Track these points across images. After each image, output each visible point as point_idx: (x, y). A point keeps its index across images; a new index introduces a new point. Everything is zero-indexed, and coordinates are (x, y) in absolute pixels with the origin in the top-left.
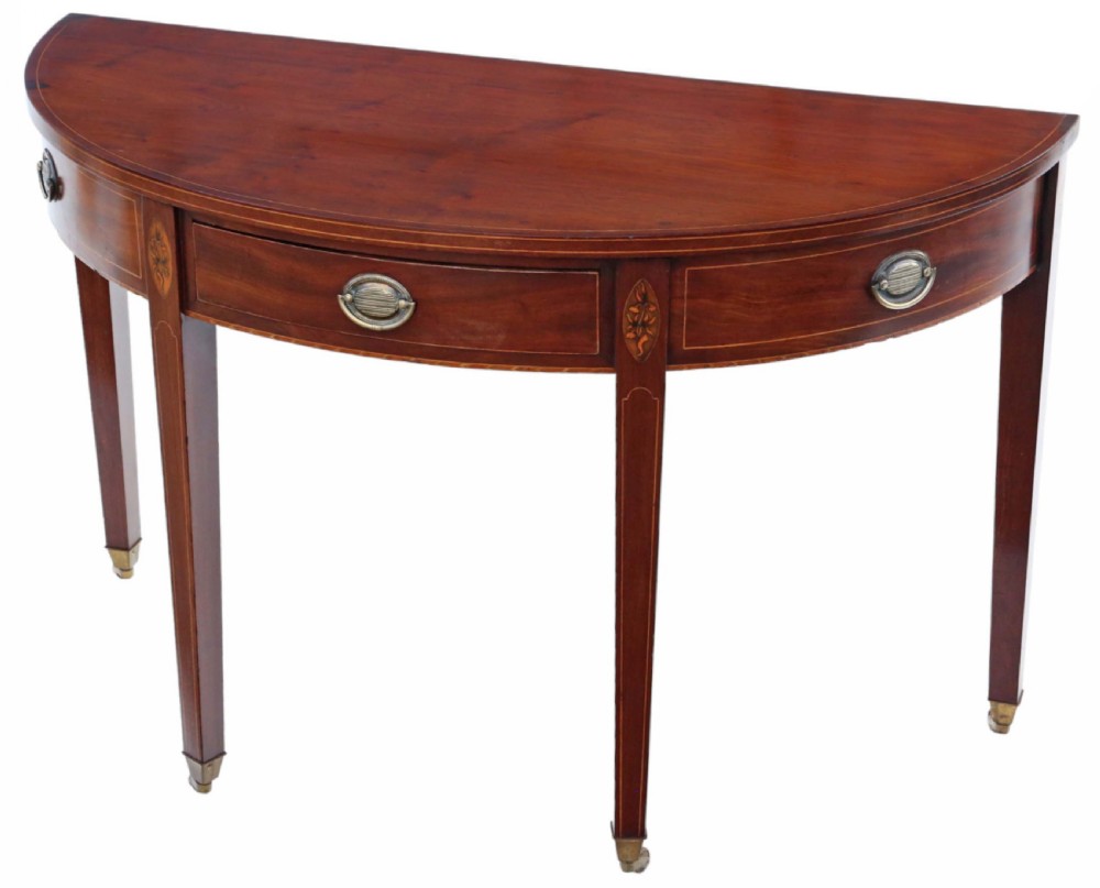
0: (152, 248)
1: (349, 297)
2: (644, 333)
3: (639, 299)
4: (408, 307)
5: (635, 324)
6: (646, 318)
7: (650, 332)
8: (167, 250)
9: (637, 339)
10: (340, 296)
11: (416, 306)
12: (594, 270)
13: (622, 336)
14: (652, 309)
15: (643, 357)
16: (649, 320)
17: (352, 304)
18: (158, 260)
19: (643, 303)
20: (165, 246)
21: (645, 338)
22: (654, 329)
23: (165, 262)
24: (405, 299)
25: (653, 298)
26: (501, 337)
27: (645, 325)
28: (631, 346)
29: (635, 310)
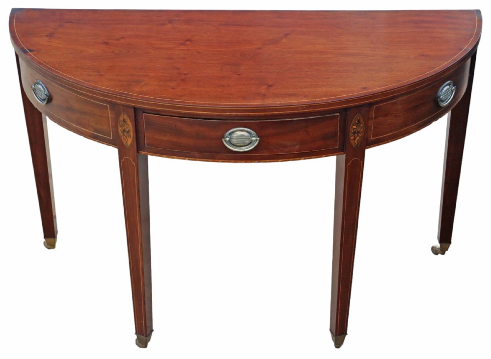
0: (120, 126)
1: (228, 139)
2: (358, 135)
3: (357, 122)
4: (256, 140)
5: (354, 133)
6: (359, 130)
7: (360, 135)
8: (130, 126)
9: (355, 139)
10: (223, 139)
11: (260, 139)
12: (337, 113)
13: (349, 139)
14: (362, 125)
15: (357, 146)
16: (360, 130)
17: (230, 142)
18: (124, 131)
19: (358, 124)
20: (129, 125)
21: (358, 138)
22: (362, 134)
23: (128, 132)
24: (254, 137)
25: (362, 121)
26: (297, 147)
27: (358, 132)
28: (352, 142)
29: (354, 127)
